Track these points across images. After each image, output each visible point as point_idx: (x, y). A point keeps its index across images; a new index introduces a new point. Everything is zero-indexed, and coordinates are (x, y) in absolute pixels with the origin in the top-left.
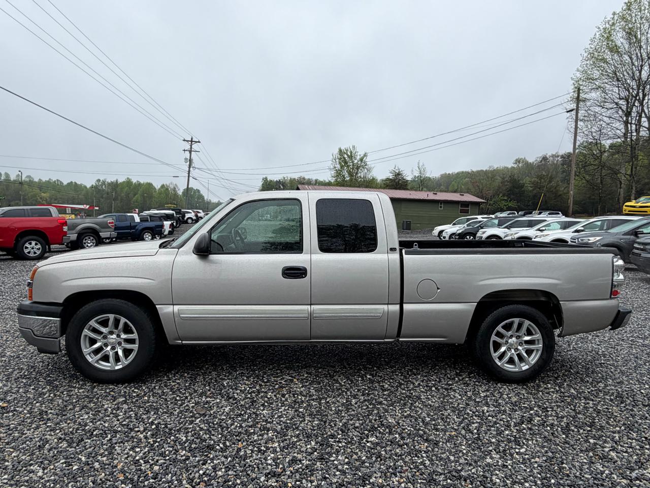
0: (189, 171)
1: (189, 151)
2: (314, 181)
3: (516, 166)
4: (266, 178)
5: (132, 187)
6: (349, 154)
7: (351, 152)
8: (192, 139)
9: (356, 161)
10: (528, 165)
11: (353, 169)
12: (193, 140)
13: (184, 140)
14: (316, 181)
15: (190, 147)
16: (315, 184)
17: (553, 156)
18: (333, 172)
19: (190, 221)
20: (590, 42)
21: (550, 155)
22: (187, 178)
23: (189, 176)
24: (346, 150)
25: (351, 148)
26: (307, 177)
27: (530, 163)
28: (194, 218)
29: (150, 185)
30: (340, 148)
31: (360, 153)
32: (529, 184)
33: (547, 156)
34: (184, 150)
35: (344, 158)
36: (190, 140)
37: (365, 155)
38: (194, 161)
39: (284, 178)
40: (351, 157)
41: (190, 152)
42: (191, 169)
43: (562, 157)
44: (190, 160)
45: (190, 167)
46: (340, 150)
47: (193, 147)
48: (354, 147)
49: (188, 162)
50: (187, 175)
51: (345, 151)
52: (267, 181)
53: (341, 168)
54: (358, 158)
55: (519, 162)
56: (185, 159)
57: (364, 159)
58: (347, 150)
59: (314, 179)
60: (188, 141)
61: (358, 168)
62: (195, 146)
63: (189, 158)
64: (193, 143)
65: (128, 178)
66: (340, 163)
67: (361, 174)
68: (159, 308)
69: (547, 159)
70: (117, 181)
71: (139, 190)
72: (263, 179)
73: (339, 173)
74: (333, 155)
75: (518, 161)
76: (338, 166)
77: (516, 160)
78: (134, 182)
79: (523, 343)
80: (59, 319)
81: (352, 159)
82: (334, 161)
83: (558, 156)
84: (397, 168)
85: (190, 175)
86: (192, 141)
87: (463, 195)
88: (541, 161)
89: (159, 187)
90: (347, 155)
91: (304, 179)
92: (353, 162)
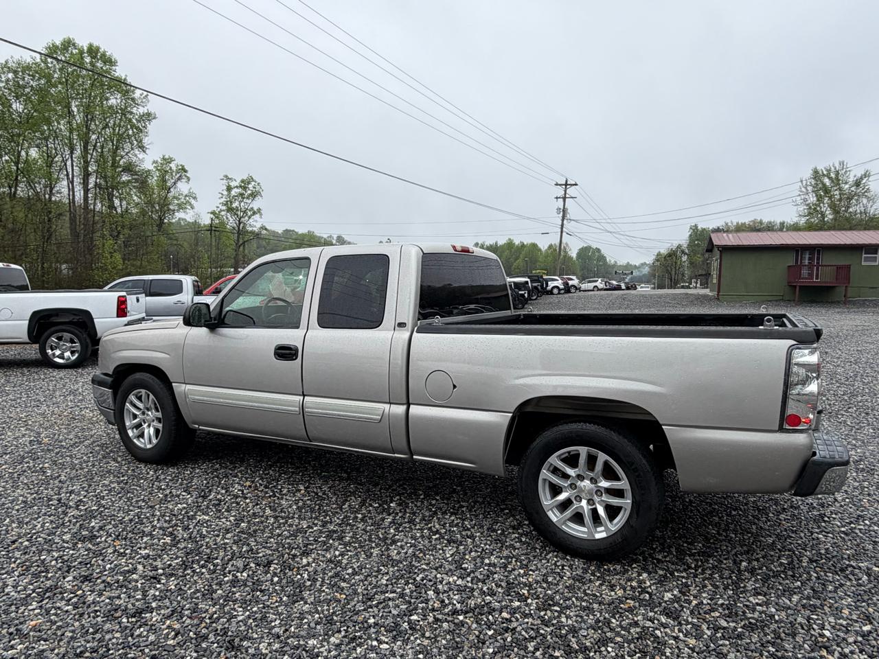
0: (562, 226)
1: (562, 198)
2: (778, 224)
4: (696, 226)
5: (513, 250)
6: (834, 176)
7: (837, 173)
8: (566, 181)
9: (846, 187)
11: (840, 200)
12: (568, 183)
13: (557, 184)
14: (782, 224)
15: (564, 192)
16: (781, 230)
18: (802, 208)
19: (556, 291)
22: (560, 234)
23: (562, 232)
24: (827, 170)
25: (837, 165)
26: (765, 220)
28: (562, 287)
29: (534, 246)
30: (816, 168)
31: (855, 173)
34: (557, 198)
35: (824, 185)
36: (564, 183)
37: (866, 175)
38: (569, 211)
39: (727, 224)
40: (836, 181)
41: (564, 198)
42: (565, 222)
44: (563, 211)
45: (563, 220)
46: (816, 172)
47: (568, 192)
48: (842, 163)
49: (562, 213)
50: (560, 230)
51: (825, 173)
52: (697, 230)
53: (818, 200)
54: (851, 179)
56: (557, 209)
57: (864, 181)
58: (829, 171)
59: (778, 222)
60: (560, 185)
61: (850, 198)
62: (571, 191)
63: (562, 208)
64: (568, 187)
65: (510, 239)
66: (815, 192)
67: (856, 208)
70: (496, 243)
71: (521, 253)
72: (691, 228)
73: (813, 210)
74: (801, 181)
76: (812, 199)
78: (517, 243)
79: (603, 491)
81: (838, 184)
82: (803, 189)
85: (564, 229)
86: (566, 184)
89: (546, 247)
90: (830, 178)
91: (761, 222)
92: (840, 189)
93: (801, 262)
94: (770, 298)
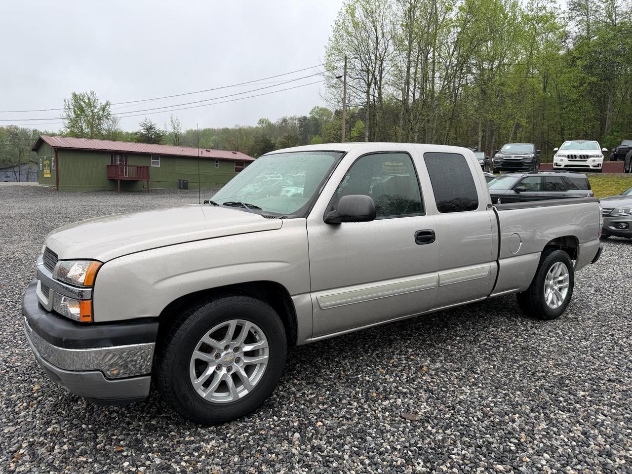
3: (260, 126)
6: (87, 101)
7: (89, 99)
9: (96, 110)
10: (271, 126)
11: (93, 119)
17: (292, 118)
18: (67, 121)
20: (337, 15)
21: (290, 117)
25: (89, 94)
27: (273, 124)
30: (74, 93)
31: (101, 102)
32: (279, 144)
33: (287, 118)
35: (80, 105)
37: (107, 104)
40: (89, 105)
43: (299, 120)
46: (75, 96)
48: (92, 93)
51: (81, 97)
53: (77, 117)
54: (99, 106)
55: (263, 122)
57: (107, 108)
58: (83, 97)
61: (99, 118)
66: (75, 111)
67: (105, 125)
68: (295, 299)
69: (287, 121)
74: (65, 101)
75: (261, 121)
76: (73, 115)
77: (260, 120)
80: (153, 343)
81: (91, 107)
82: (67, 107)
83: (296, 119)
84: (148, 121)
87: (236, 153)
88: (282, 123)
90: (85, 102)
92: (92, 111)
93: (115, 163)
94: (97, 189)
